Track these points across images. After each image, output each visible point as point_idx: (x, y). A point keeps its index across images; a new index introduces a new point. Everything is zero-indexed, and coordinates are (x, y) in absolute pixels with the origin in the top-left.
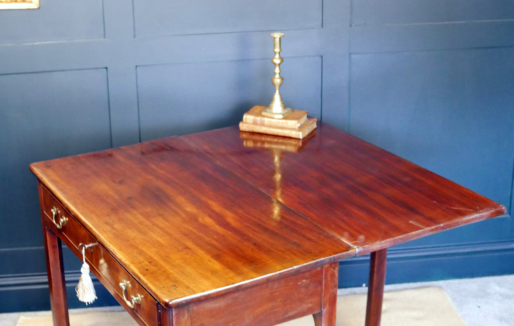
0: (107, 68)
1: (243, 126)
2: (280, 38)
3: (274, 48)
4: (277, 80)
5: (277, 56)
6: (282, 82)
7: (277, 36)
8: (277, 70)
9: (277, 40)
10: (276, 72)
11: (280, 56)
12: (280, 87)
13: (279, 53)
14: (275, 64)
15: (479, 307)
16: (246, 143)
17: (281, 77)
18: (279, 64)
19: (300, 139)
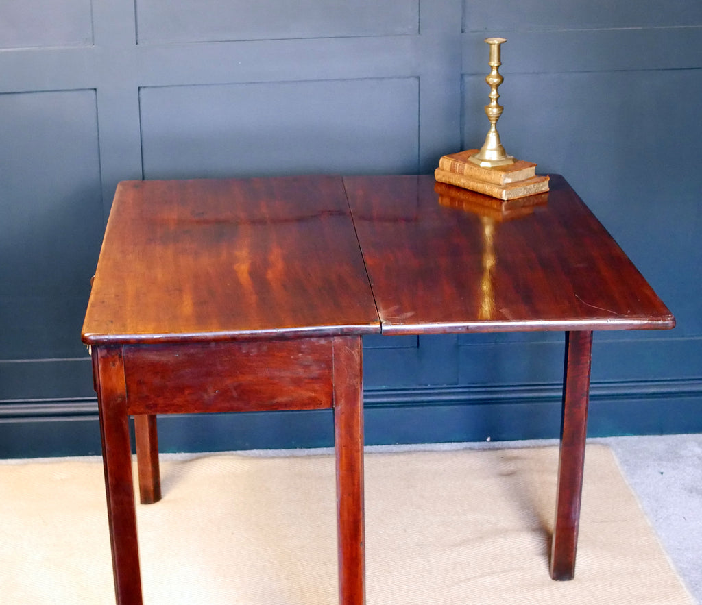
0: (95, 89)
1: (439, 175)
2: (499, 46)
3: (490, 60)
4: (493, 111)
5: (494, 72)
6: (501, 113)
7: (495, 42)
8: (494, 94)
9: (495, 49)
10: (492, 97)
11: (498, 72)
12: (497, 120)
13: (498, 67)
14: (491, 86)
15: (662, 473)
16: (442, 200)
17: (498, 106)
18: (497, 86)
19: (503, 201)
